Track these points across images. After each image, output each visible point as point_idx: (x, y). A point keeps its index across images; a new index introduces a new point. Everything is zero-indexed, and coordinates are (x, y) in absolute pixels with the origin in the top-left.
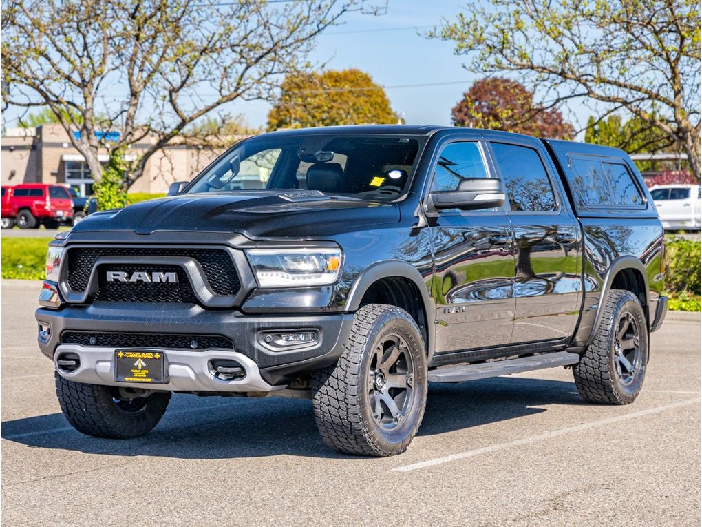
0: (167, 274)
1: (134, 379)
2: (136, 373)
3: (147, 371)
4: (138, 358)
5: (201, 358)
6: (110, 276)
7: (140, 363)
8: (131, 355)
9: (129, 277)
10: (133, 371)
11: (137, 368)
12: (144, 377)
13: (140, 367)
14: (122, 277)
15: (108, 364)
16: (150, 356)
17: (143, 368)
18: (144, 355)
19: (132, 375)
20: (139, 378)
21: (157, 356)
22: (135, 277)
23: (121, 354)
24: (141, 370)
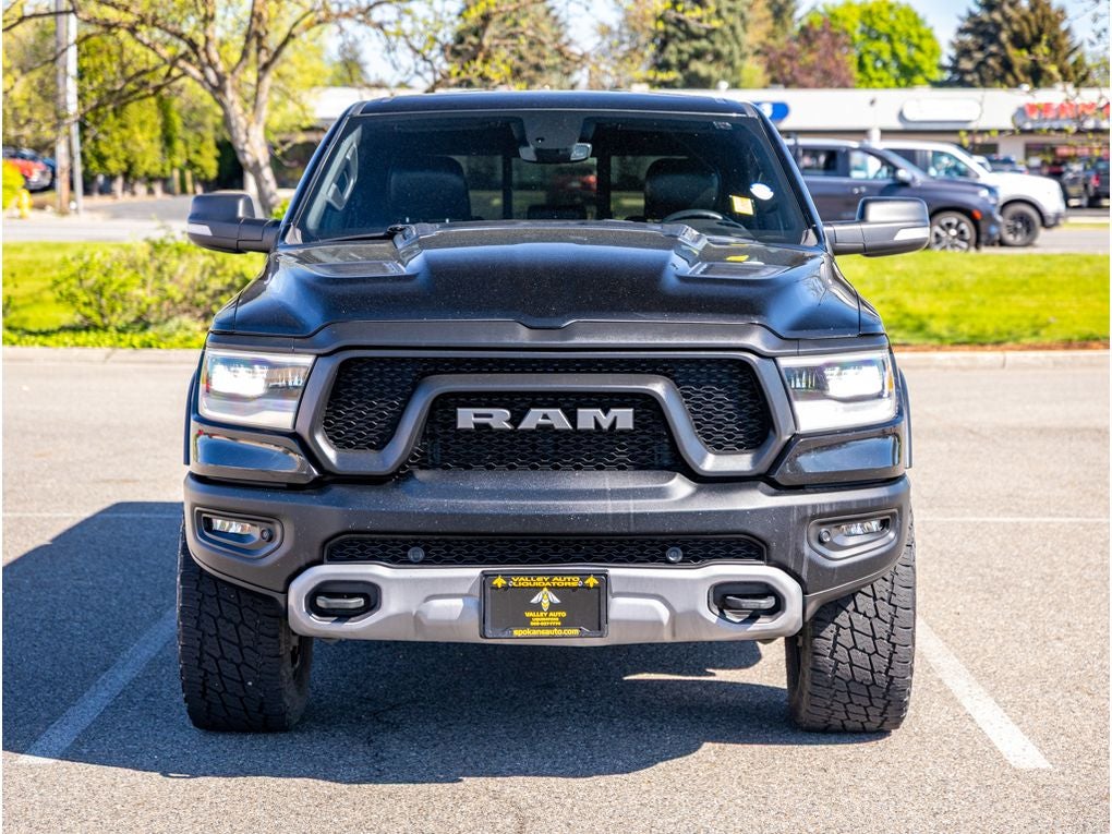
0: (614, 412)
1: (535, 633)
2: (537, 618)
3: (564, 614)
4: (542, 588)
5: (694, 582)
6: (466, 418)
7: (545, 598)
8: (524, 582)
9: (516, 419)
10: (528, 614)
11: (538, 607)
12: (558, 627)
13: (545, 605)
14: (500, 418)
15: (459, 603)
16: (576, 582)
17: (553, 607)
18: (558, 581)
19: (526, 624)
20: (545, 626)
21: (592, 581)
22: (533, 419)
23: (499, 582)
24: (548, 611)
